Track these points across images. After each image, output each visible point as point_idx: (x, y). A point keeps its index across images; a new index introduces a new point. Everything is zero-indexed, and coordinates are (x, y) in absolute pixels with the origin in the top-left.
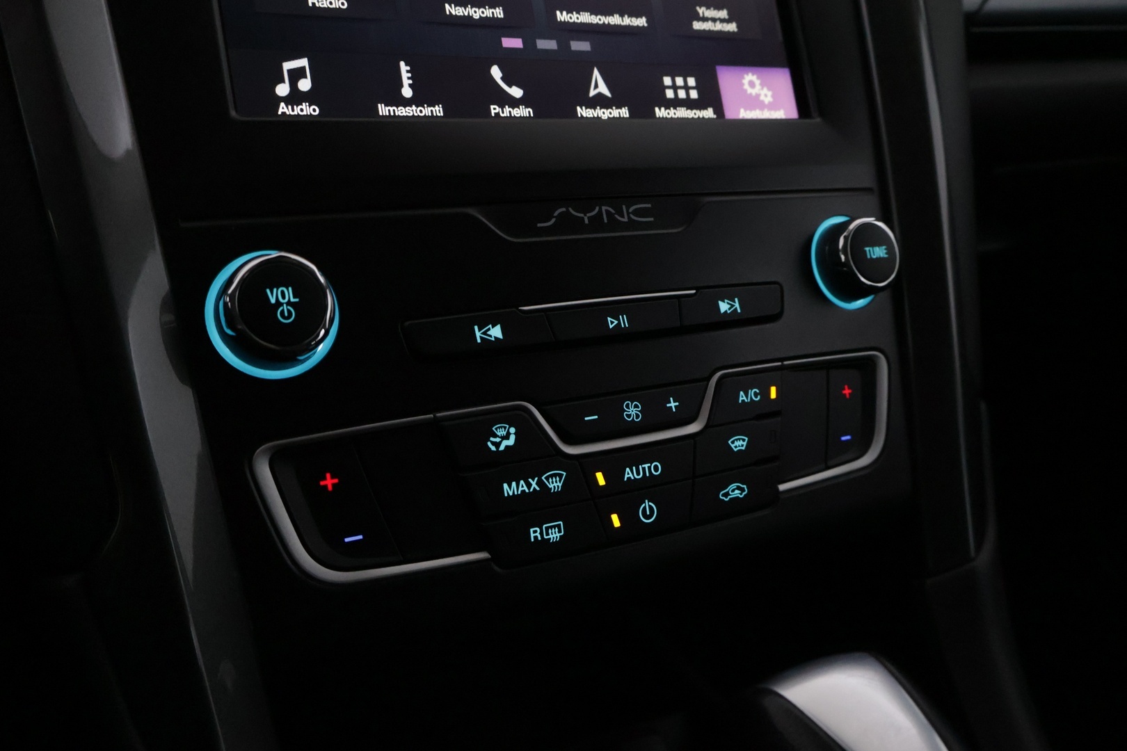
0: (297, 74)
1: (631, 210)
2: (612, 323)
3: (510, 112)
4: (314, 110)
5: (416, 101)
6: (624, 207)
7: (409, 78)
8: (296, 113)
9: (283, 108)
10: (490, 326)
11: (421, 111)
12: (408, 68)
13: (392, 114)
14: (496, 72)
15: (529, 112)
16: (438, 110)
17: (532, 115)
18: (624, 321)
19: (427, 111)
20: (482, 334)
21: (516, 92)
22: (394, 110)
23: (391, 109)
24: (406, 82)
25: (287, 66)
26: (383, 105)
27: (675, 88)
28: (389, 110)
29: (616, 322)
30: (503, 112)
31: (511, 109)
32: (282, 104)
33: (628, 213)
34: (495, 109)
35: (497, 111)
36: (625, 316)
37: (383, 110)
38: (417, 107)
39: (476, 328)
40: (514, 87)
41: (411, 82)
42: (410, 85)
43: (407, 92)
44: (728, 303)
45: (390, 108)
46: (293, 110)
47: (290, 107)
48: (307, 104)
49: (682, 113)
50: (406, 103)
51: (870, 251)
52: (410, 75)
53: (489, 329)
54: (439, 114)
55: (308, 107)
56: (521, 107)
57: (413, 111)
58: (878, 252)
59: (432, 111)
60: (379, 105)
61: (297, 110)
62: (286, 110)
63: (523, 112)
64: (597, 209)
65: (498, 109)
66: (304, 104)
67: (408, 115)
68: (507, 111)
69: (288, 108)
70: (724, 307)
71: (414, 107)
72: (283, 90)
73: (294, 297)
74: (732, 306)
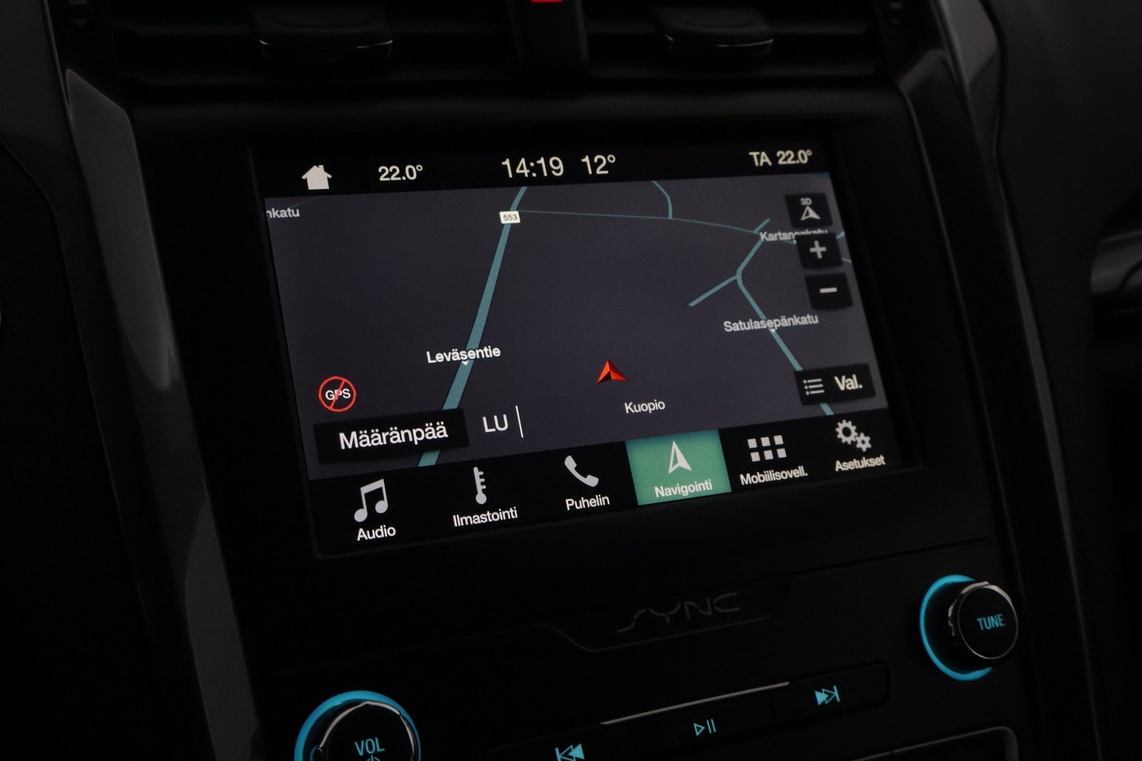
0: (374, 497)
1: (715, 601)
2: (699, 729)
3: (586, 503)
4: (391, 531)
5: (490, 506)
6: (708, 599)
7: (482, 484)
8: (374, 537)
9: (362, 534)
10: (571, 746)
11: (495, 517)
12: (482, 473)
13: (467, 524)
14: (570, 463)
15: (606, 500)
16: (512, 513)
17: (609, 503)
18: (712, 726)
19: (501, 516)
20: (563, 756)
21: (592, 481)
22: (469, 520)
23: (466, 518)
24: (480, 488)
25: (365, 490)
26: (458, 516)
27: (760, 449)
28: (464, 520)
29: (703, 728)
30: (579, 505)
31: (587, 501)
32: (361, 530)
33: (713, 606)
34: (570, 502)
35: (572, 504)
36: (712, 720)
37: (458, 521)
38: (491, 512)
39: (557, 750)
40: (589, 476)
41: (484, 487)
42: (484, 491)
43: (481, 499)
44: (826, 693)
45: (464, 518)
46: (371, 535)
47: (368, 532)
48: (385, 526)
49: (770, 476)
50: (481, 509)
51: (983, 622)
52: (483, 480)
53: (570, 750)
54: (513, 517)
55: (385, 529)
56: (597, 496)
57: (487, 517)
58: (994, 622)
59: (506, 514)
60: (454, 517)
61: (375, 534)
62: (364, 535)
63: (599, 501)
64: (679, 605)
65: (574, 502)
66: (381, 527)
67: (483, 522)
68: (583, 503)
69: (366, 534)
70: (821, 697)
71: (488, 514)
72: (361, 515)
73: (381, 748)
74: (830, 695)
